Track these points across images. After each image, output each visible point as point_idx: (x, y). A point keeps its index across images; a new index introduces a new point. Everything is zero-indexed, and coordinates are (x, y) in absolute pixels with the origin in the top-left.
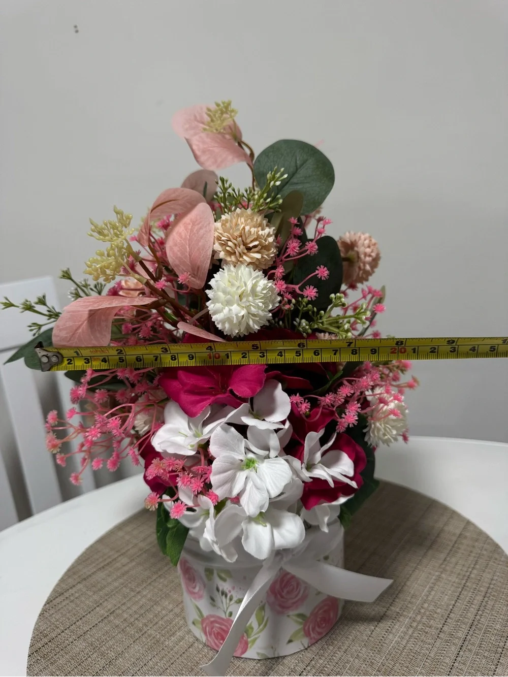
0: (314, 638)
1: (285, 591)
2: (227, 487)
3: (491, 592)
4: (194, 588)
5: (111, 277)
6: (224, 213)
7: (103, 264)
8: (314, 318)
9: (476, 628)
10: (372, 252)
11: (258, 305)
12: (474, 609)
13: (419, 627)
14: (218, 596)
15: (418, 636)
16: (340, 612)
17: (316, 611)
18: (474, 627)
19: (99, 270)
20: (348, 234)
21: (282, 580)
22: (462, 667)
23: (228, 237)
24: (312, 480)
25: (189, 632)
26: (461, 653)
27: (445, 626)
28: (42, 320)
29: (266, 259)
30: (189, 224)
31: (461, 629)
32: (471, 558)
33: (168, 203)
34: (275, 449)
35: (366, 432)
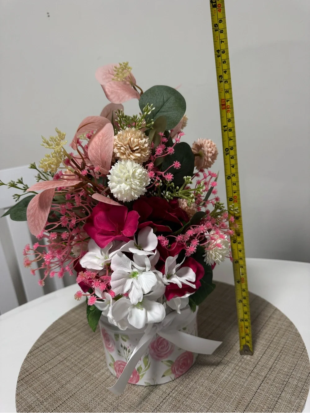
0: (178, 374)
1: (160, 347)
2: (120, 287)
3: (284, 350)
4: (109, 345)
5: (55, 169)
6: (119, 130)
7: (50, 162)
8: (174, 191)
9: (273, 370)
10: (212, 150)
11: (136, 183)
12: (273, 359)
13: (239, 369)
14: (122, 350)
15: (238, 374)
16: (194, 360)
17: (179, 359)
18: (271, 370)
19: (47, 165)
20: (199, 140)
21: (158, 341)
22: (262, 392)
23: (121, 145)
24: (169, 284)
25: (108, 370)
26: (262, 384)
27: (255, 369)
28: (20, 192)
29: (144, 157)
30: (101, 136)
31: (264, 371)
32: (275, 330)
33: (89, 125)
34: (148, 267)
35: (205, 257)
